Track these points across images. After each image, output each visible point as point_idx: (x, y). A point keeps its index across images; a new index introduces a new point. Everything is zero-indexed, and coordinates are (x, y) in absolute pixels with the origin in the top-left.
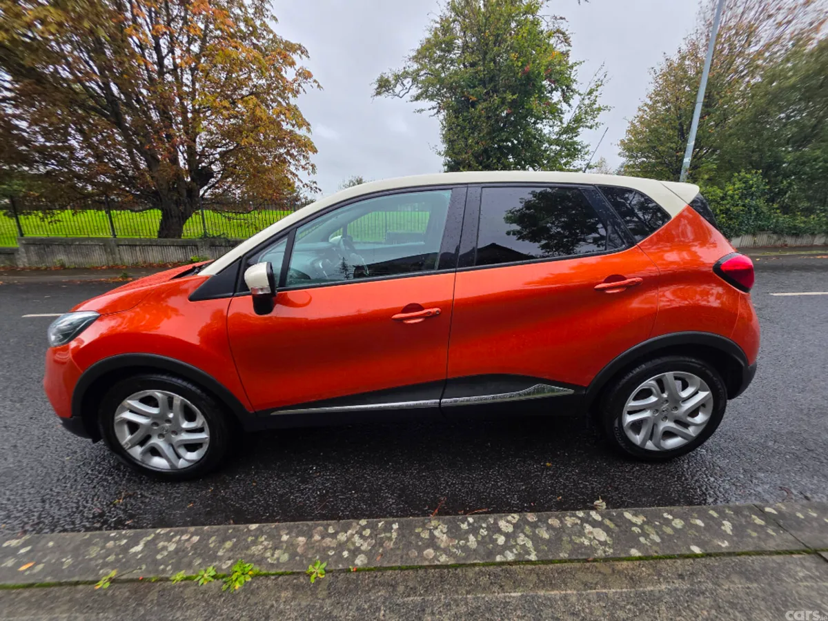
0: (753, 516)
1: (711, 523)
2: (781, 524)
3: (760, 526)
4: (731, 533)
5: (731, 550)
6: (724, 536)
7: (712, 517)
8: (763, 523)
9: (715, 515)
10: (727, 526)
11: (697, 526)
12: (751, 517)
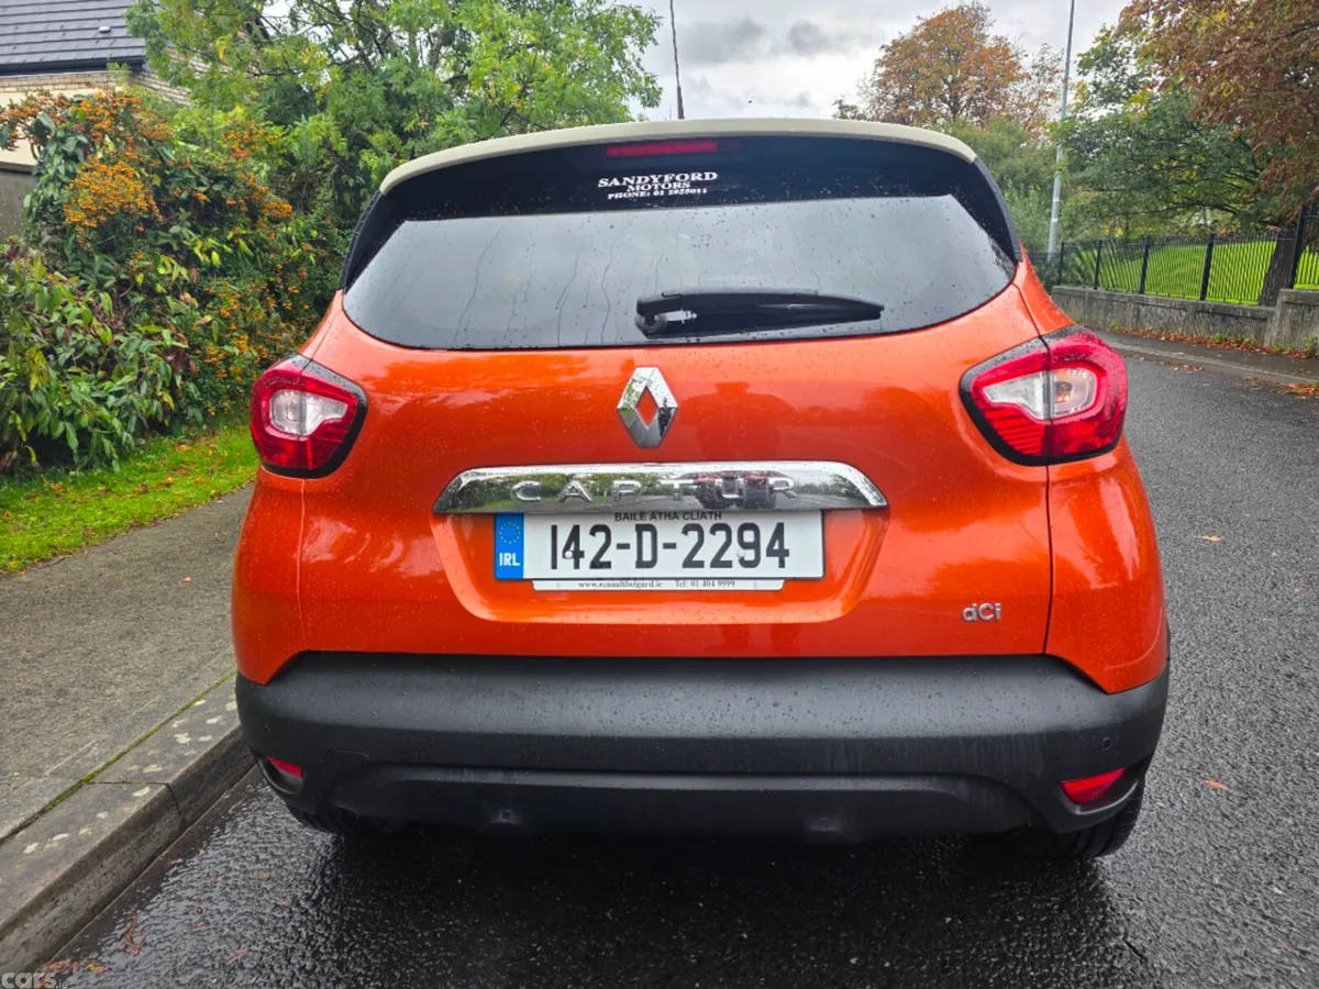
0: (160, 769)
1: (201, 729)
2: (124, 785)
3: (147, 765)
4: (176, 736)
5: (167, 725)
6: (182, 729)
7: (205, 734)
8: (146, 770)
9: (203, 739)
10: (183, 739)
11: (212, 716)
12: (163, 766)
